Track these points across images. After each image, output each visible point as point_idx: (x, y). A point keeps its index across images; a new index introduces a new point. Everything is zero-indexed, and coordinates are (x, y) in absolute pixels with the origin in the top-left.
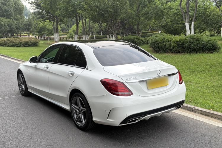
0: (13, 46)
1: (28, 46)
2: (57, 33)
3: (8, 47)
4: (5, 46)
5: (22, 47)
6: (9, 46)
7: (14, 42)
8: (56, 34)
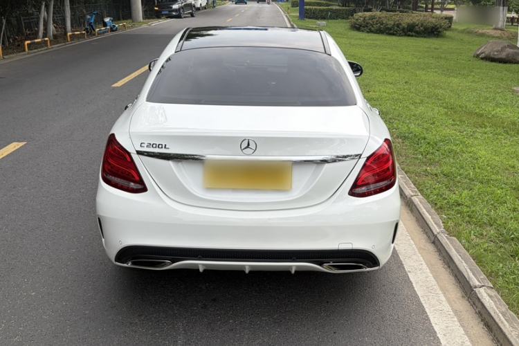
0: (379, 32)
1: (414, 34)
2: (504, 6)
3: (368, 32)
4: (363, 31)
5: (400, 35)
6: (371, 31)
7: (384, 22)
8: (501, 8)
